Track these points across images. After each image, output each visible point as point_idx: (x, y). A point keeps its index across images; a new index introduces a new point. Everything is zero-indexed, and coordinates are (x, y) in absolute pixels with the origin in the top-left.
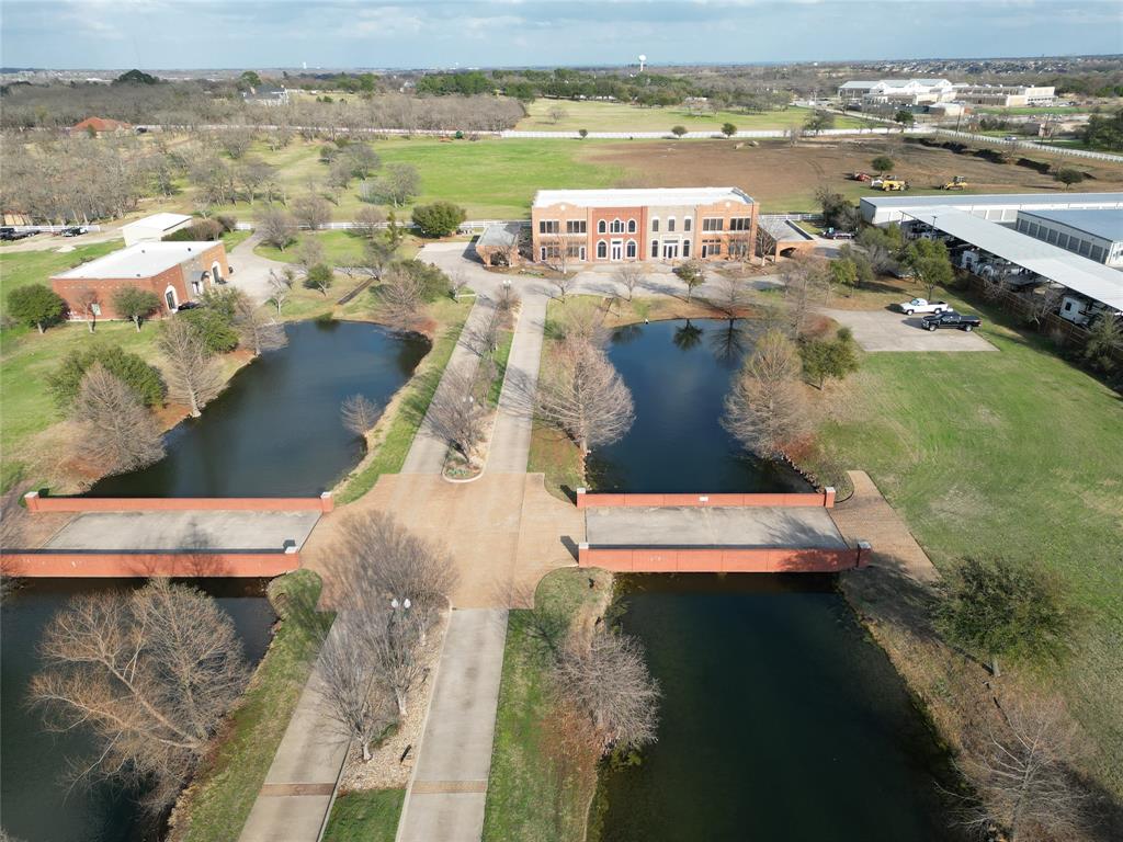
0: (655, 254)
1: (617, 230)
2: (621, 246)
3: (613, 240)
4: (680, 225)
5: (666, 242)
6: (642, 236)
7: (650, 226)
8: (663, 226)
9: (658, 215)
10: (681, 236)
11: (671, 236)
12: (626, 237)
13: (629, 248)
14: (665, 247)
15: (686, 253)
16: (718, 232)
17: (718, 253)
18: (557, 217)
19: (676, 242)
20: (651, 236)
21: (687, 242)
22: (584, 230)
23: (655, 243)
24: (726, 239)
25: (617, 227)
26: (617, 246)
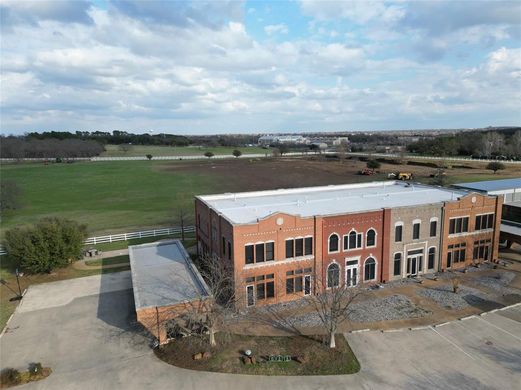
0: (397, 271)
1: (353, 246)
2: (355, 266)
3: (348, 259)
4: (425, 230)
5: (410, 253)
6: (383, 251)
7: (393, 234)
8: (408, 233)
9: (401, 220)
10: (426, 243)
11: (414, 245)
12: (364, 253)
13: (367, 267)
14: (409, 260)
15: (431, 265)
16: (464, 234)
17: (463, 259)
18: (270, 237)
19: (421, 251)
20: (394, 248)
21: (432, 251)
22: (309, 252)
23: (398, 256)
24: (471, 242)
25: (353, 241)
26: (351, 267)
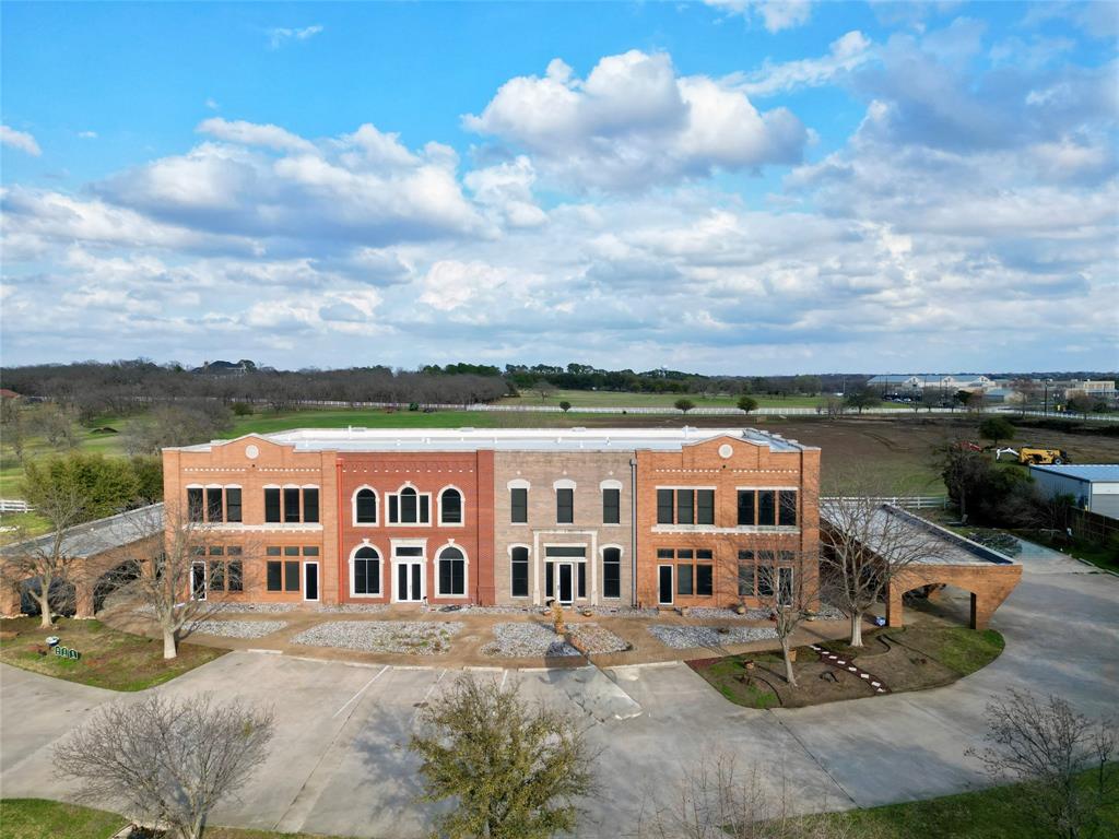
0: (520, 586)
1: (409, 516)
2: (421, 560)
3: (396, 543)
4: (588, 506)
5: (551, 552)
6: (481, 535)
7: (503, 505)
8: (542, 505)
9: (524, 476)
10: (595, 539)
11: (562, 535)
12: (435, 537)
13: (444, 566)
14: (550, 567)
15: (612, 587)
16: (703, 529)
17: (705, 587)
18: (234, 478)
19: (581, 552)
20: (507, 537)
21: (612, 555)
22: (312, 516)
23: (521, 554)
24: (725, 552)
25: (408, 507)
26: (409, 561)
